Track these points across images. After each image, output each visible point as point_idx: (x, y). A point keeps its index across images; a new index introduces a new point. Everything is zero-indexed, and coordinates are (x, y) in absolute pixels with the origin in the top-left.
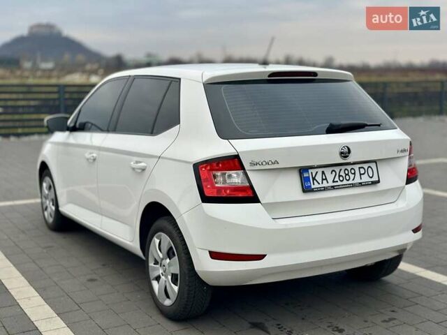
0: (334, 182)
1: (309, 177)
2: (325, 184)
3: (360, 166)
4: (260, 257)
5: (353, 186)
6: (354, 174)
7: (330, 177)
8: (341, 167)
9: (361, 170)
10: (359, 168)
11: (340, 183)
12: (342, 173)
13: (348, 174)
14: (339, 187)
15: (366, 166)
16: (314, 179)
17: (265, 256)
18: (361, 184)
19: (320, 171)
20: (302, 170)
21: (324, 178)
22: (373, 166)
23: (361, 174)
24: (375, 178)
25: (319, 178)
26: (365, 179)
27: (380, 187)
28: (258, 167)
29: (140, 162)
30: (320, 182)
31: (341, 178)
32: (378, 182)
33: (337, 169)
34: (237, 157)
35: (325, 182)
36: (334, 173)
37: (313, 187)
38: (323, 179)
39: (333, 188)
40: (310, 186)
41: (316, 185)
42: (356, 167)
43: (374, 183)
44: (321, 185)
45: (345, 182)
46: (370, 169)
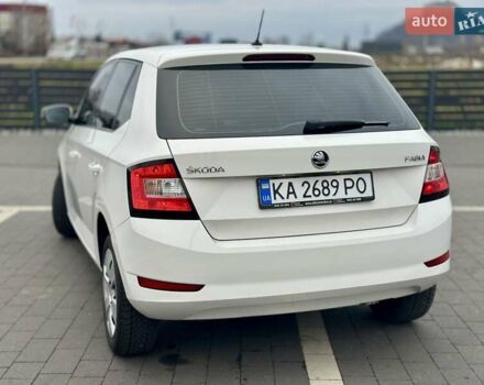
0: (305, 196)
1: (269, 190)
2: (292, 199)
3: (347, 177)
4: (197, 288)
5: (334, 202)
6: (337, 187)
7: (300, 190)
8: (317, 178)
9: (348, 182)
10: (345, 180)
11: (314, 198)
12: (319, 186)
13: (327, 188)
14: (312, 204)
15: (355, 177)
16: (276, 192)
17: (202, 286)
18: (345, 201)
19: (286, 182)
20: (261, 180)
21: (291, 190)
22: (367, 177)
23: (346, 188)
24: (368, 193)
25: (283, 191)
26: (353, 193)
27: (374, 205)
28: (197, 175)
30: (285, 195)
31: (317, 193)
32: (372, 198)
33: (312, 180)
34: (171, 161)
35: (292, 196)
36: (306, 186)
37: (273, 202)
38: (289, 193)
39: (303, 204)
40: (270, 201)
41: (279, 200)
42: (340, 179)
43: (364, 200)
44: (286, 201)
45: (322, 197)
46: (361, 182)
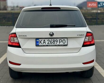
0: (48, 43)
1: (38, 41)
4: (19, 65)
5: (56, 45)
6: (57, 42)
8: (52, 39)
10: (60, 40)
11: (50, 44)
12: (52, 41)
13: (54, 42)
14: (49, 46)
15: (62, 39)
16: (40, 42)
17: (21, 64)
18: (59, 45)
19: (43, 40)
21: (44, 42)
22: (66, 39)
23: (60, 42)
24: (66, 44)
25: (42, 42)
26: (62, 43)
28: (21, 37)
30: (43, 43)
31: (51, 43)
33: (50, 40)
36: (49, 41)
37: (39, 45)
38: (44, 43)
39: (47, 46)
41: (41, 44)
42: (58, 40)
43: (64, 45)
45: (53, 44)
46: (64, 41)
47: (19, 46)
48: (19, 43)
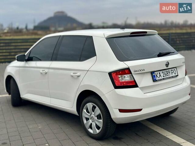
0: (163, 77)
1: (155, 75)
4: (140, 110)
5: (170, 78)
6: (170, 73)
7: (162, 75)
9: (172, 71)
10: (171, 70)
11: (165, 77)
12: (166, 73)
13: (168, 73)
14: (165, 79)
15: (173, 69)
16: (157, 76)
17: (142, 109)
18: (172, 77)
19: (158, 72)
20: (152, 73)
22: (175, 69)
23: (172, 73)
24: (177, 74)
25: (158, 75)
26: (174, 75)
27: (178, 77)
29: (77, 73)
31: (166, 75)
32: (178, 75)
33: (164, 71)
34: (128, 69)
35: (160, 77)
36: (163, 73)
37: (157, 79)
38: (160, 76)
39: (163, 79)
40: (156, 79)
42: (170, 70)
43: (176, 76)
44: (159, 79)
45: (167, 77)
46: (174, 71)
47: (136, 86)
48: (135, 81)
